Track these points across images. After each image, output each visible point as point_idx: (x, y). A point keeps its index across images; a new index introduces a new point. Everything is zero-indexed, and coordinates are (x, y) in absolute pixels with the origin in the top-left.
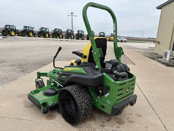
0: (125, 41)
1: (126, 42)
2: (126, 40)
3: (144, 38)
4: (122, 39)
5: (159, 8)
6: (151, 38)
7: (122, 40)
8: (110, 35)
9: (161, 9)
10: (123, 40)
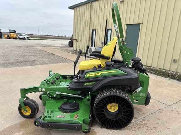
0: (28, 39)
1: (30, 40)
2: (30, 37)
3: (42, 35)
4: (24, 36)
5: (72, 8)
6: (49, 35)
7: (24, 38)
8: (8, 32)
9: (73, 9)
10: (27, 37)
